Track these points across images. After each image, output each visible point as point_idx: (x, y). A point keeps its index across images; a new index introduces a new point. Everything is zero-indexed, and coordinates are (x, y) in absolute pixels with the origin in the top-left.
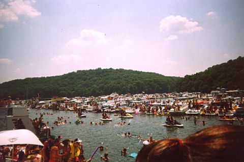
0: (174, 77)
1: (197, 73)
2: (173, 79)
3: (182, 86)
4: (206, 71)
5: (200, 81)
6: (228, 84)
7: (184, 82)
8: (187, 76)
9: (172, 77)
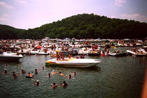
0: (22, 29)
1: (36, 28)
2: (21, 31)
3: (26, 35)
4: (41, 27)
5: (37, 32)
6: (52, 35)
7: (27, 33)
8: (29, 29)
9: (20, 29)
